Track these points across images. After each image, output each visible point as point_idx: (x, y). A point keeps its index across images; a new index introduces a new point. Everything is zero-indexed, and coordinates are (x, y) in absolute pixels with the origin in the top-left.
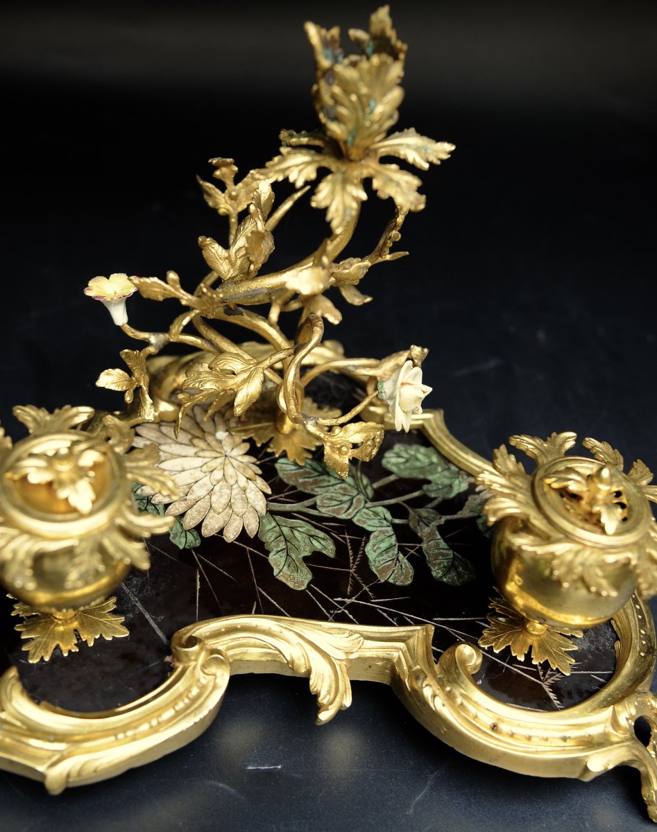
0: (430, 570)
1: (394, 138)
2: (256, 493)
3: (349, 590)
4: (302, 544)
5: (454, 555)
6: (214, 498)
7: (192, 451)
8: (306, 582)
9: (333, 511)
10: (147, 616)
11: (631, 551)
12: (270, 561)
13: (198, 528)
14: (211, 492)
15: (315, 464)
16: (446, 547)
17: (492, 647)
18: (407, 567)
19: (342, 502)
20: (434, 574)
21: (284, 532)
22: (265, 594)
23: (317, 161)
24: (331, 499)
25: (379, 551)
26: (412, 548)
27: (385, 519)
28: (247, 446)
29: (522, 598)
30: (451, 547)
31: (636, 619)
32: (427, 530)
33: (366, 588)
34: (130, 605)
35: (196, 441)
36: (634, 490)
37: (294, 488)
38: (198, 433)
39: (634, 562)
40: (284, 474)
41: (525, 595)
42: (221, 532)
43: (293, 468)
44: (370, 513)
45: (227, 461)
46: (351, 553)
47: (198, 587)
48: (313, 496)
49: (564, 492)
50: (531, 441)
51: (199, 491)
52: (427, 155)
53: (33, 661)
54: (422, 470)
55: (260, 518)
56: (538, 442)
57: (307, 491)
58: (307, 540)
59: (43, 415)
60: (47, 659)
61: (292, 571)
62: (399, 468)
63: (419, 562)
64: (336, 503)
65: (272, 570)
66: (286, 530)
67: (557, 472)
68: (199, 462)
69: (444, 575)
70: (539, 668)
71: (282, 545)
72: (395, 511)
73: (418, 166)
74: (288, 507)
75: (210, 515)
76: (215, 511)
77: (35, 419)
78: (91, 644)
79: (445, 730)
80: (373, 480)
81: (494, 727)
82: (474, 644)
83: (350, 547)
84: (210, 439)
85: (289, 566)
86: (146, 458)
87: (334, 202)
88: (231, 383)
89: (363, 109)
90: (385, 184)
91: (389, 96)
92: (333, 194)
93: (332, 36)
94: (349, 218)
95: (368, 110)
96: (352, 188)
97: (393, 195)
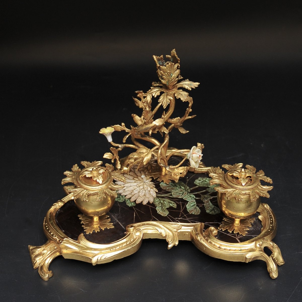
0: (206, 211)
1: (182, 82)
2: (153, 192)
3: (180, 216)
4: (167, 205)
5: (214, 207)
6: (140, 194)
7: (134, 181)
8: (167, 214)
9: (177, 196)
10: (120, 223)
11: (250, 190)
12: (156, 209)
14: (139, 192)
15: (172, 184)
16: (212, 205)
17: (222, 229)
18: (198, 210)
19: (180, 194)
20: (207, 212)
21: (161, 202)
22: (154, 217)
23: (160, 90)
24: (177, 193)
25: (190, 206)
26: (201, 205)
27: (193, 198)
28: (151, 179)
31: (269, 222)
32: (206, 200)
33: (185, 215)
34: (114, 221)
35: (135, 179)
37: (165, 190)
38: (136, 176)
39: (251, 193)
40: (162, 187)
41: (227, 209)
43: (165, 185)
44: (189, 196)
45: (144, 184)
46: (181, 207)
47: (135, 216)
48: (171, 192)
50: (228, 166)
51: (135, 192)
52: (191, 86)
53: (87, 233)
54: (207, 184)
55: (154, 198)
56: (230, 166)
57: (169, 191)
58: (168, 204)
59: (89, 163)
60: (91, 233)
61: (163, 212)
62: (199, 184)
63: (203, 209)
64: (178, 194)
65: (157, 211)
66: (162, 201)
67: (231, 171)
68: (135, 184)
69: (210, 212)
70: (236, 234)
71: (160, 205)
72: (197, 195)
73: (189, 89)
74: (163, 195)
75: (139, 198)
76: (140, 197)
77: (87, 164)
78: (103, 229)
79: (205, 249)
80: (190, 187)
81: (219, 247)
82: (217, 229)
83: (181, 205)
84: (139, 178)
85: (162, 210)
86: (117, 173)
87: (164, 101)
88: (142, 155)
89: (169, 76)
90: (178, 95)
91: (176, 72)
92: (164, 98)
93: (161, 57)
94: (168, 105)
95: (170, 76)
96: (169, 97)
97: (180, 98)
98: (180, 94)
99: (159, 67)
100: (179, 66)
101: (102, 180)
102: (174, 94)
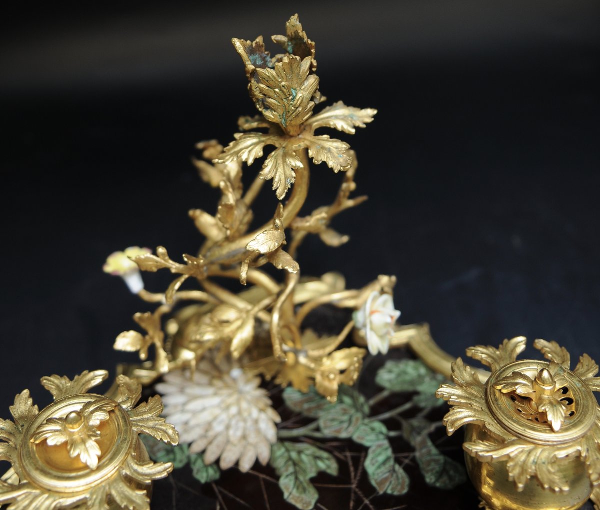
0: (424, 477)
1: (325, 113)
2: (267, 423)
3: (351, 502)
4: (309, 466)
5: (445, 460)
6: (231, 432)
7: (210, 391)
8: (313, 502)
9: (335, 432)
11: (580, 444)
12: (280, 486)
13: (217, 462)
16: (437, 453)
18: (402, 477)
19: (342, 422)
20: (428, 480)
21: (293, 457)
23: (263, 141)
24: (333, 420)
25: (377, 465)
26: (406, 457)
27: (381, 433)
28: (257, 381)
29: (498, 498)
30: (443, 453)
32: (419, 439)
33: (367, 502)
35: (214, 382)
36: (579, 385)
37: (299, 414)
38: (216, 374)
39: (583, 455)
40: (291, 403)
41: (498, 494)
42: (237, 463)
43: (298, 395)
44: (368, 429)
45: (241, 397)
46: (352, 469)
48: (318, 419)
49: (513, 396)
50: (484, 350)
51: (218, 428)
52: (354, 122)
54: (412, 382)
55: (272, 446)
56: (491, 350)
57: (311, 416)
58: (313, 462)
59: (64, 382)
61: (301, 493)
62: (391, 384)
63: (413, 471)
64: (337, 423)
65: (283, 493)
66: (294, 455)
67: (507, 378)
68: (216, 400)
69: (437, 480)
71: (291, 470)
72: (390, 424)
73: (347, 132)
74: (296, 432)
75: (228, 448)
76: (232, 445)
77: (59, 388)
80: (368, 397)
83: (351, 464)
84: (226, 378)
85: (298, 488)
86: (150, 411)
87: (278, 174)
88: (227, 330)
89: (286, 98)
90: (318, 152)
91: (306, 84)
92: (276, 166)
93: (256, 43)
94: (289, 186)
95: (290, 98)
96: (291, 160)
97: (325, 160)
98: (323, 148)
99: (254, 73)
100: (315, 64)
101: (99, 453)
102: (306, 150)
